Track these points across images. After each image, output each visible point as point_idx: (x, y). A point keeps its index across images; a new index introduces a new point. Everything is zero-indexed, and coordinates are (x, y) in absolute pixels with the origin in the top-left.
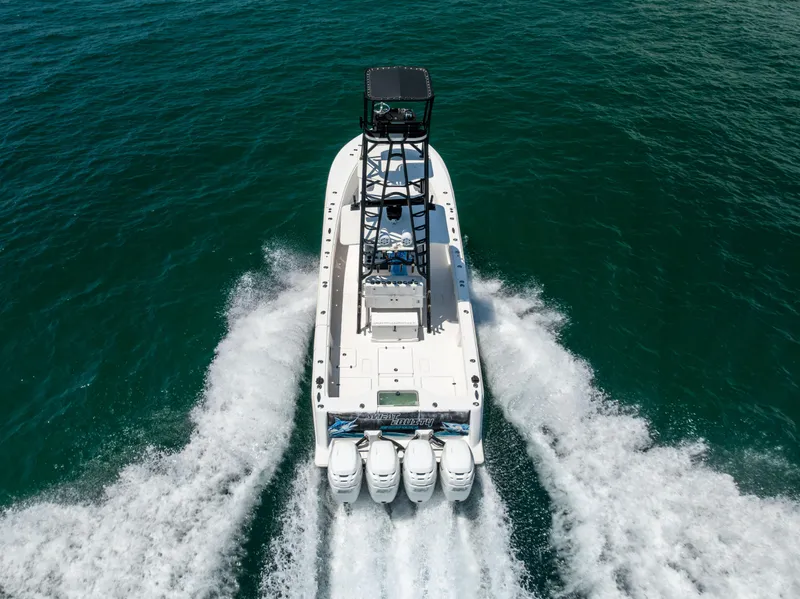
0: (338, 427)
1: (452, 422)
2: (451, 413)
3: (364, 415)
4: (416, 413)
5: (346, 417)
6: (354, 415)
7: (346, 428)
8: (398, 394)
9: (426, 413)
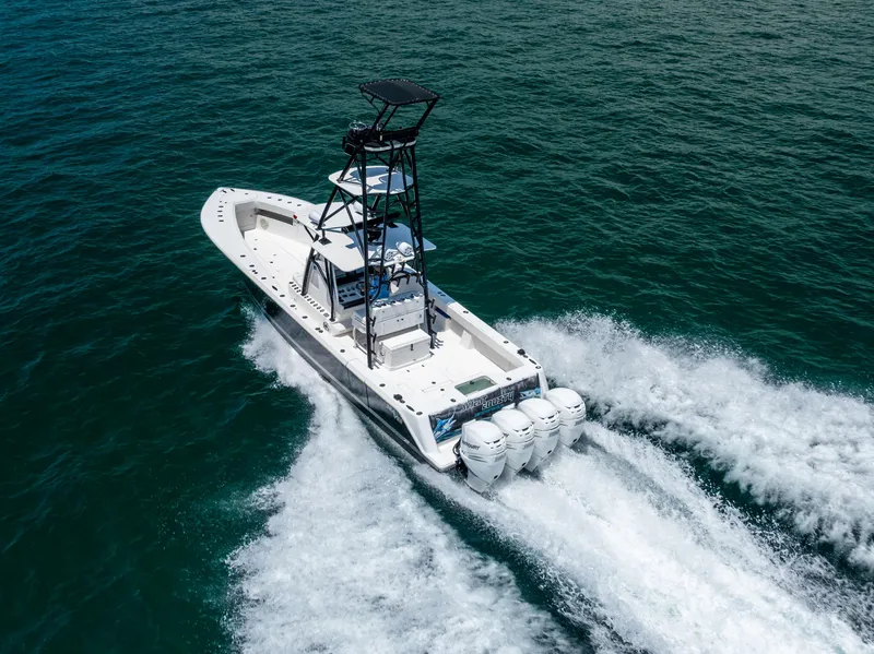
0: (440, 429)
1: (527, 390)
2: (525, 380)
3: (460, 407)
4: (499, 390)
5: (445, 415)
6: (451, 410)
7: (447, 427)
8: (472, 383)
9: (506, 388)
